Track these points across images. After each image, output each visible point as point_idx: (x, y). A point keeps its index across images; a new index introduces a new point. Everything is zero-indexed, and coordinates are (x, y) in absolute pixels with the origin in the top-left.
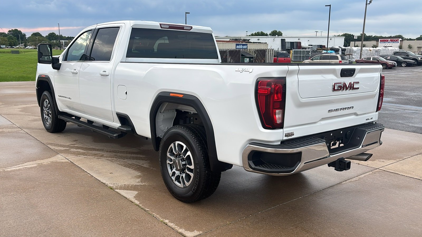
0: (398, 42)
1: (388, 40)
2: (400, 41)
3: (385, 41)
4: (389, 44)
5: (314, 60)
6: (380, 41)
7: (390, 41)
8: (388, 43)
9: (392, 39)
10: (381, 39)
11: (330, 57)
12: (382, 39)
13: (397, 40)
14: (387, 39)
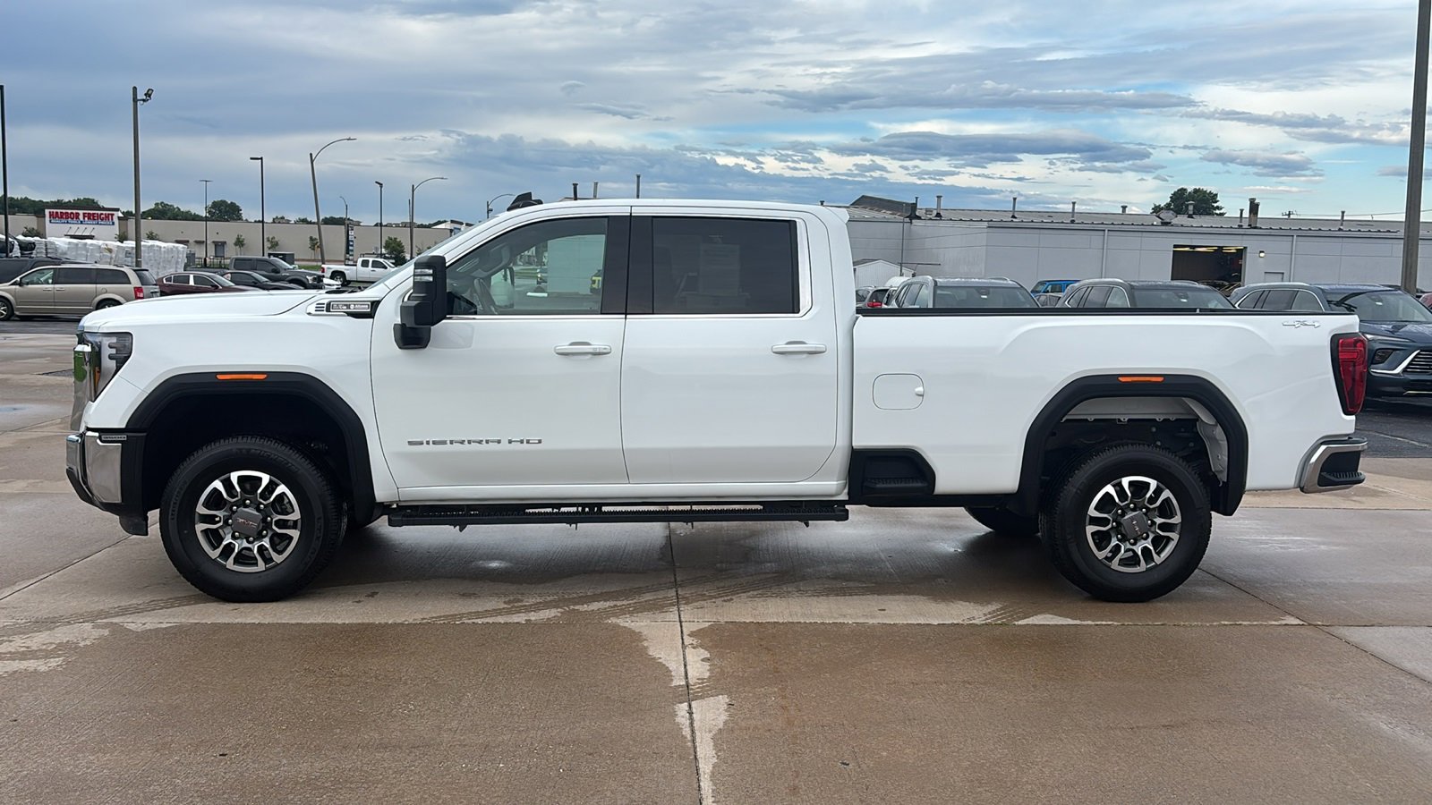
0: (113, 224)
1: (78, 214)
2: (119, 218)
3: (68, 216)
4: (82, 227)
5: (28, 284)
6: (51, 214)
7: (84, 217)
8: (77, 226)
9: (92, 212)
10: (52, 210)
11: (94, 273)
12: (55, 211)
13: (107, 217)
14: (74, 211)
